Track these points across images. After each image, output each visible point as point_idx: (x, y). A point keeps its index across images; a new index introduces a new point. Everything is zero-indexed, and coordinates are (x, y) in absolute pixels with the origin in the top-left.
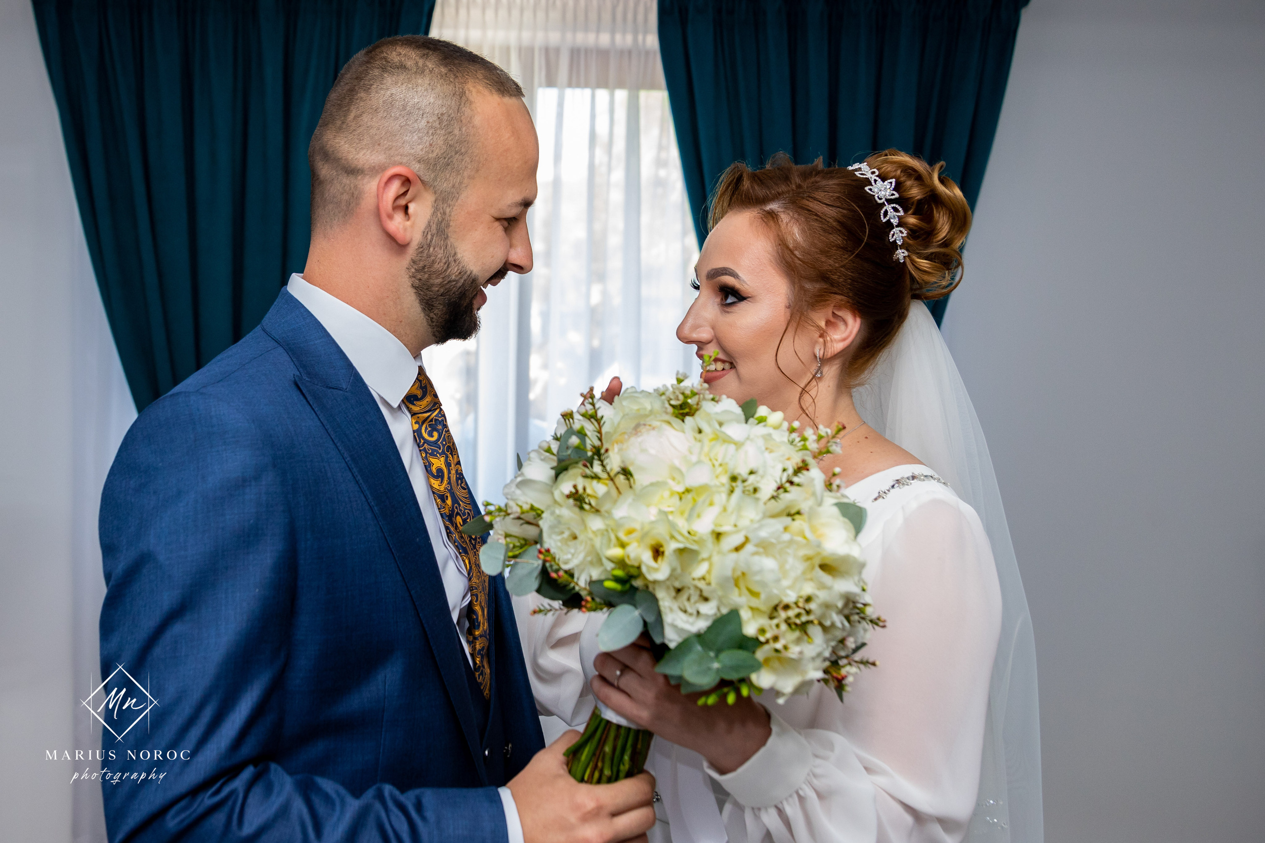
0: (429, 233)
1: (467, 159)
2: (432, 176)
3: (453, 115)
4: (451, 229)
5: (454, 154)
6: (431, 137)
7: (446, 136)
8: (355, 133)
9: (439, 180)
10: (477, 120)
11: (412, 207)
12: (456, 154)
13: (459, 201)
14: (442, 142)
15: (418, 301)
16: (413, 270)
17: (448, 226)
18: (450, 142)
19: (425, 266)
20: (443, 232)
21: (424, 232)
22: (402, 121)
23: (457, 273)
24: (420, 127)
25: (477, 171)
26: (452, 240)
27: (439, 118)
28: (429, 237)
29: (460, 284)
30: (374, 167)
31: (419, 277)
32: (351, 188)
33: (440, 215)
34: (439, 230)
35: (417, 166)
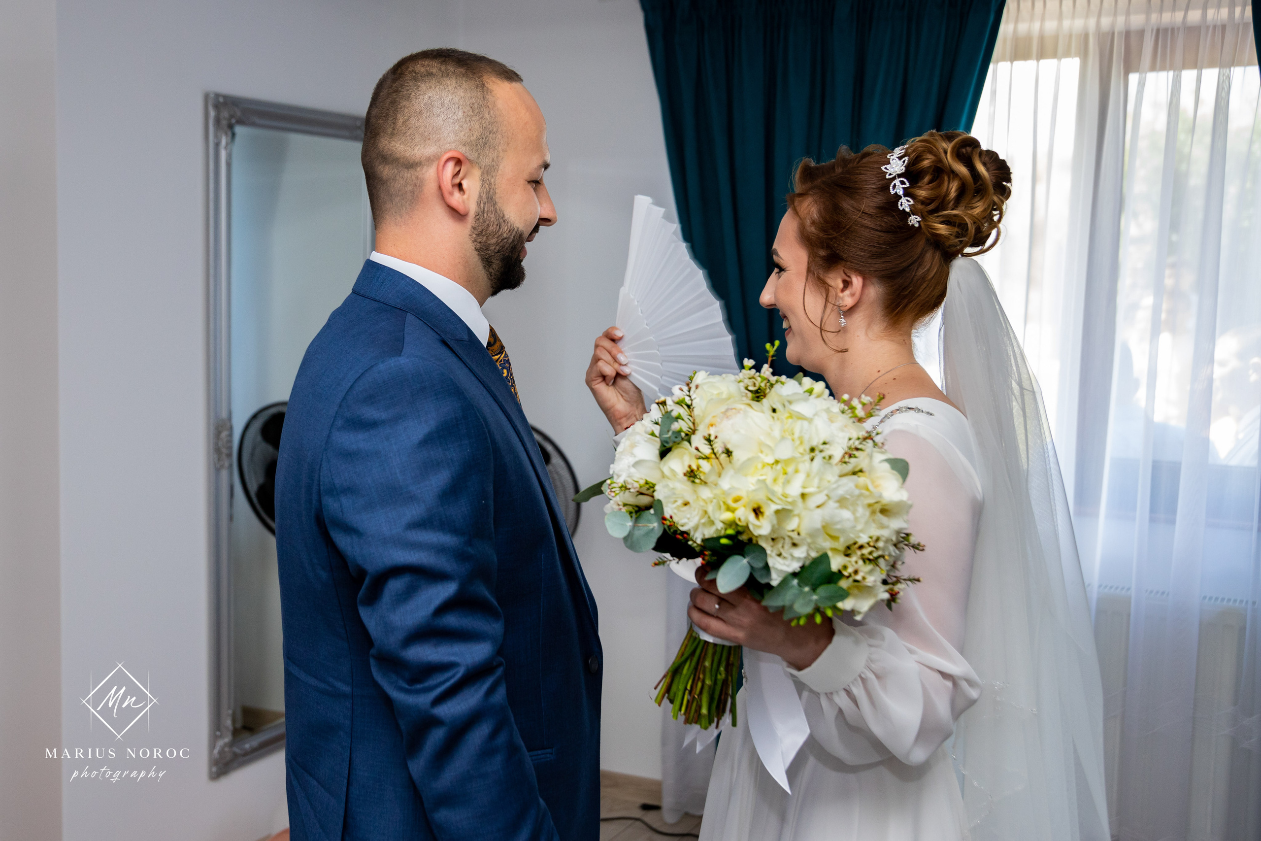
0: (482, 202)
1: (499, 136)
2: (476, 155)
3: (481, 103)
4: (497, 196)
5: (489, 134)
6: (469, 124)
7: (480, 121)
8: (408, 134)
9: (481, 157)
10: (500, 104)
11: (465, 184)
12: (490, 134)
13: (500, 172)
14: (478, 126)
16: (474, 236)
17: (495, 193)
18: (484, 125)
19: (483, 230)
20: (492, 199)
21: (477, 202)
22: (442, 116)
23: (507, 232)
25: (508, 144)
26: (499, 205)
27: (471, 107)
28: (482, 205)
29: (510, 240)
30: (429, 157)
31: (479, 240)
32: (412, 180)
33: (487, 186)
34: (489, 198)
35: (463, 150)
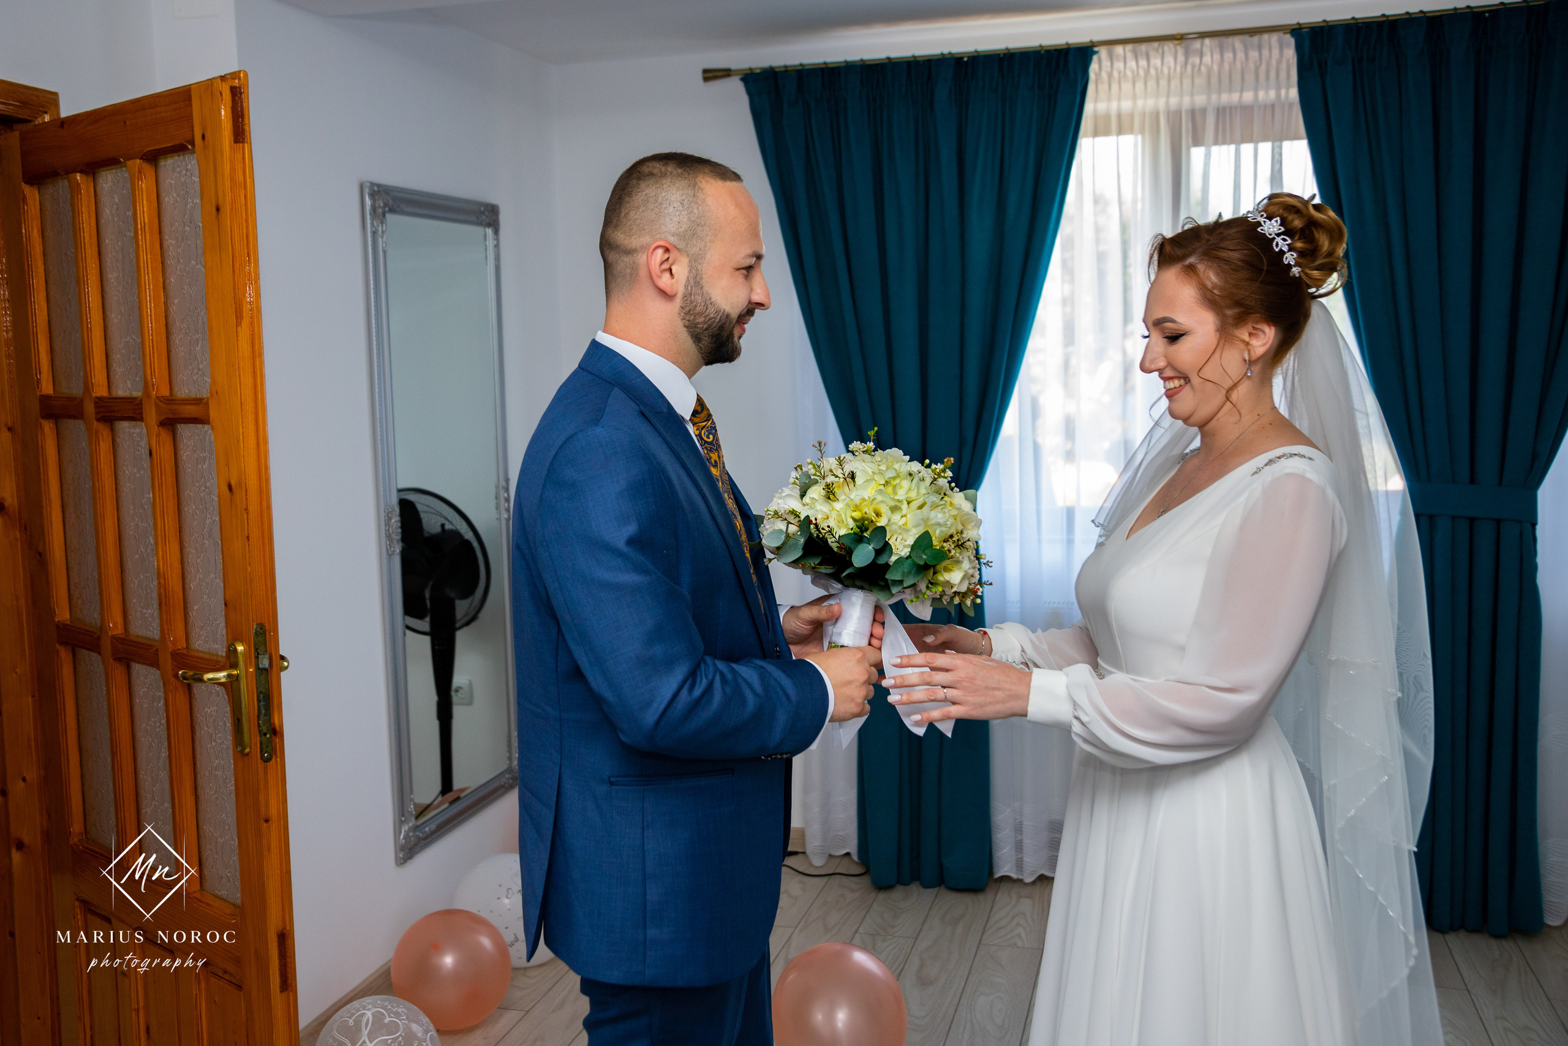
0: (689, 286)
1: (706, 228)
2: (684, 245)
3: (691, 200)
4: (703, 280)
5: (696, 227)
7: (689, 215)
9: (689, 247)
10: (709, 201)
11: (674, 268)
12: (698, 226)
13: (706, 259)
14: (687, 220)
15: (689, 336)
16: (683, 314)
17: (702, 279)
18: (693, 218)
19: (690, 310)
20: (699, 283)
21: (685, 285)
22: (657, 211)
24: (670, 212)
25: (715, 236)
26: (706, 288)
27: (681, 203)
28: (689, 288)
29: (717, 320)
30: (643, 246)
31: (688, 318)
32: (630, 264)
33: (694, 272)
34: (696, 281)
35: (672, 239)
